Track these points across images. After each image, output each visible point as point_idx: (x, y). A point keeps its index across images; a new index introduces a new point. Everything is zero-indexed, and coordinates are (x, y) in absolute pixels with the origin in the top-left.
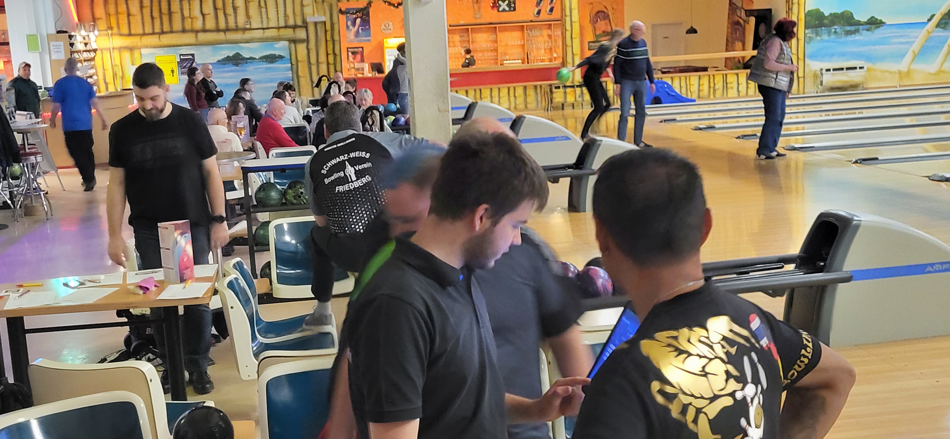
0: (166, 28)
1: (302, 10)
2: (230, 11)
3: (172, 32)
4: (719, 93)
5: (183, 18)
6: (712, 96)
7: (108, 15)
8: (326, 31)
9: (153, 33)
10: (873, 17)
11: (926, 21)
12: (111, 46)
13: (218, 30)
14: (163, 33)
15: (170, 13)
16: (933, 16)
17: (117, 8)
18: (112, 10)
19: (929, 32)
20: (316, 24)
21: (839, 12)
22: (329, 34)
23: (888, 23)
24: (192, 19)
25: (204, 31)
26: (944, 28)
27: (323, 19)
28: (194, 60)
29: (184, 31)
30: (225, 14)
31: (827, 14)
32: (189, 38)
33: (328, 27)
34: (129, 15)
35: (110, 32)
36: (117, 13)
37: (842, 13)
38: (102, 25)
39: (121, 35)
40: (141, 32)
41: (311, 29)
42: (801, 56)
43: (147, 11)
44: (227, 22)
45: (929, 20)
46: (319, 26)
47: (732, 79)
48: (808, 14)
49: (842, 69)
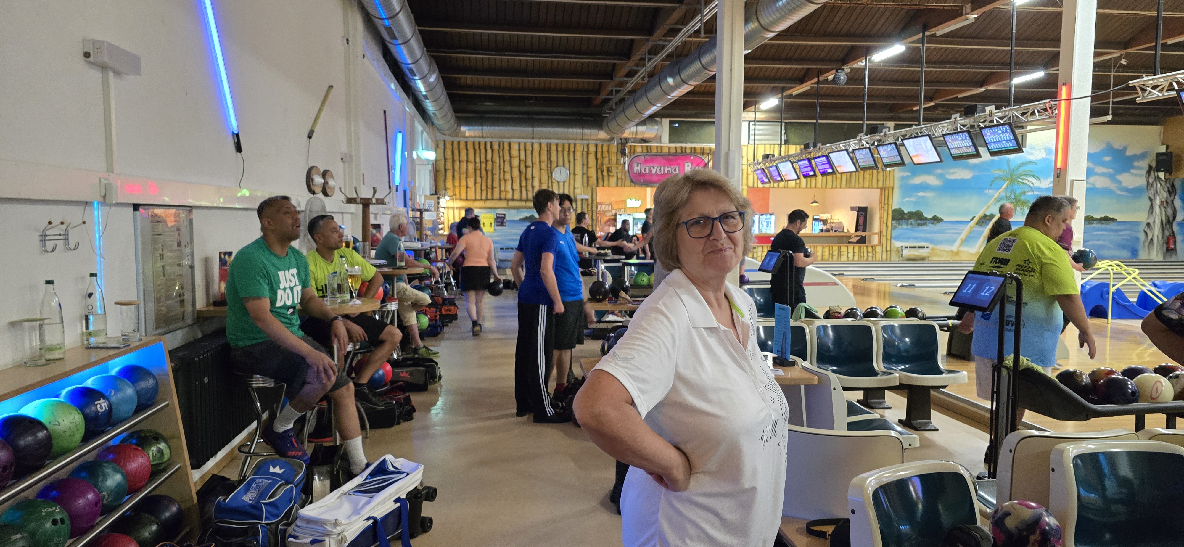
0: (489, 197)
1: (574, 191)
2: (530, 188)
3: (493, 199)
4: (835, 258)
5: (500, 191)
6: (830, 260)
7: (454, 186)
8: (588, 204)
9: (481, 200)
10: (935, 216)
11: (969, 220)
12: (455, 206)
13: (521, 200)
14: (487, 199)
15: (493, 188)
16: (974, 218)
17: (460, 183)
18: (457, 183)
19: (971, 227)
20: (582, 200)
21: (914, 211)
22: (590, 206)
23: (945, 220)
24: (506, 192)
25: (513, 200)
26: (981, 225)
27: (587, 197)
28: (504, 218)
29: (500, 199)
30: (527, 190)
31: (906, 212)
32: (503, 204)
33: (590, 202)
34: (467, 187)
35: (454, 197)
36: (460, 186)
37: (916, 212)
38: (450, 192)
39: (461, 199)
40: (474, 198)
41: (579, 203)
42: (889, 237)
43: (478, 186)
44: (527, 195)
45: (972, 220)
46: (584, 202)
47: (844, 249)
48: (893, 211)
49: (915, 247)
